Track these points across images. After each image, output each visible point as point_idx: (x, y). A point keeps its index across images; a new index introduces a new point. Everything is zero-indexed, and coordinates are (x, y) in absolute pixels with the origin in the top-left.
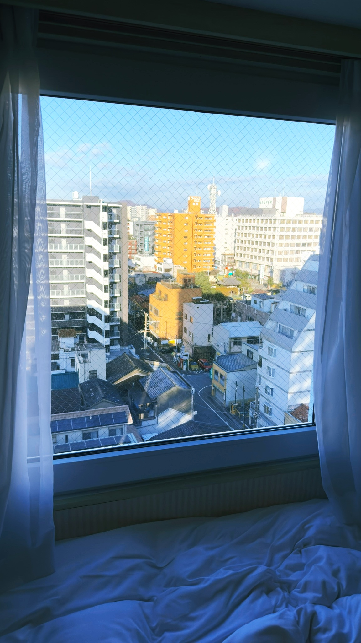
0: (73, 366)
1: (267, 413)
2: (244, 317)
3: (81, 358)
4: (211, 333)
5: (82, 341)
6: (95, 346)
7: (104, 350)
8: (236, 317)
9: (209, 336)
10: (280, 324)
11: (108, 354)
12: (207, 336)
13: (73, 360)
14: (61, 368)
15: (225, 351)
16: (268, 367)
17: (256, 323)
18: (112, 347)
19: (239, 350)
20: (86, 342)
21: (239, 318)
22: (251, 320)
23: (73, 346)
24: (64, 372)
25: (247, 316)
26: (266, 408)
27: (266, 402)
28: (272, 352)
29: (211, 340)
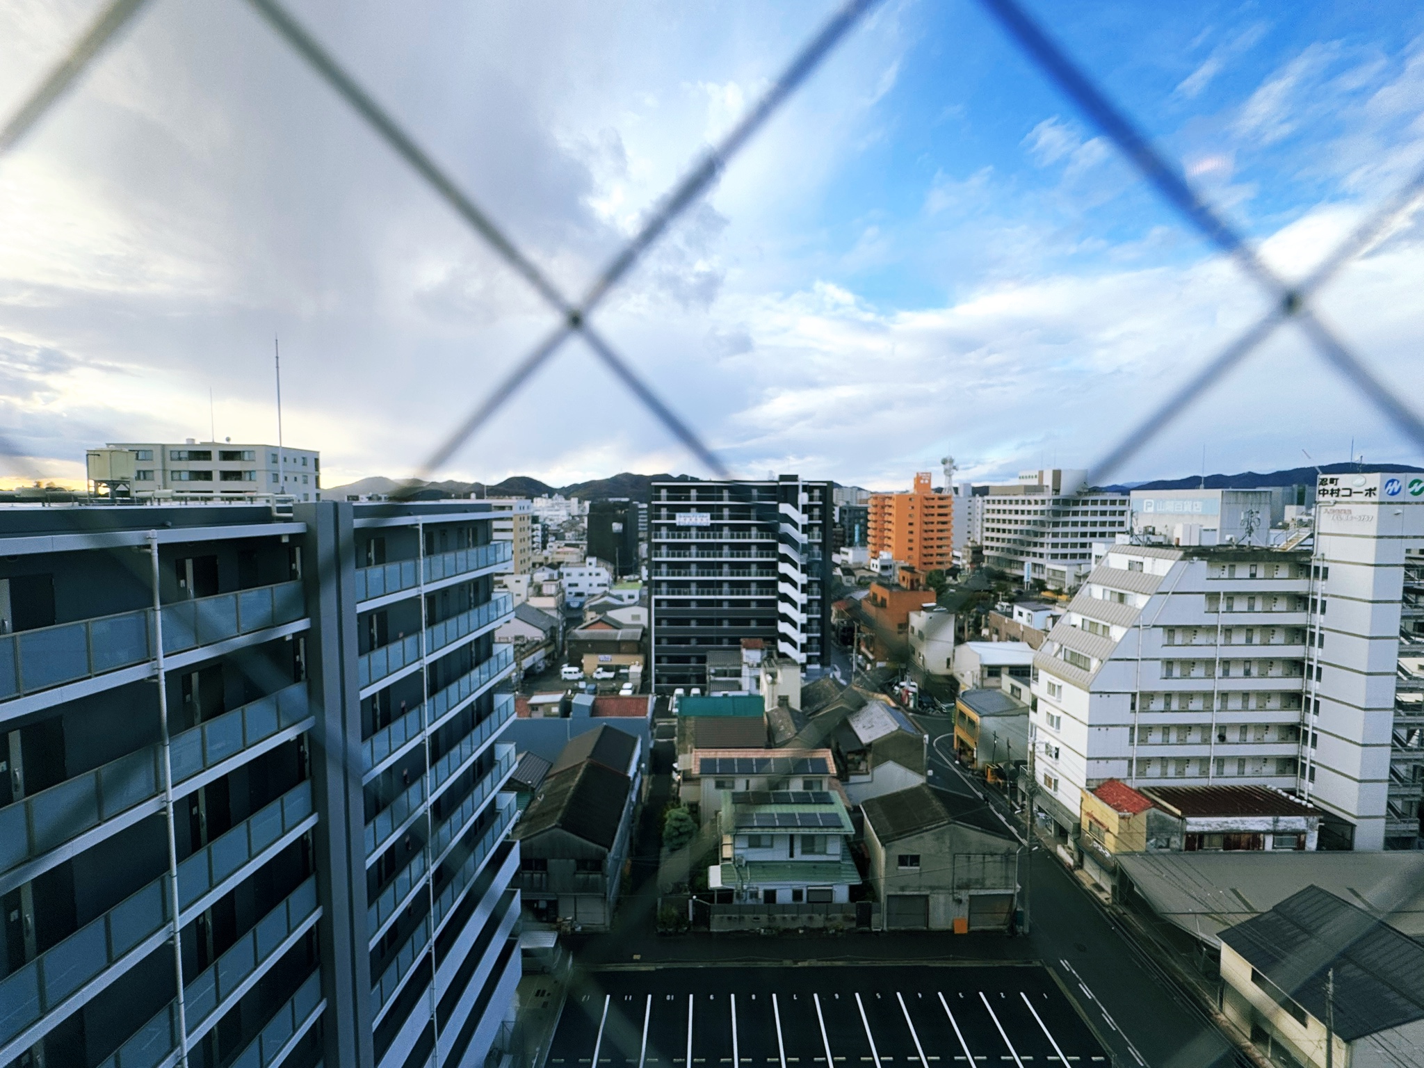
0: (758, 687)
1: (1050, 787)
2: (1004, 636)
3: (770, 678)
4: (951, 657)
5: (770, 656)
6: (787, 663)
7: (798, 670)
8: (991, 634)
9: (948, 660)
10: (1067, 647)
11: (804, 675)
12: (946, 660)
13: (758, 680)
14: (744, 687)
15: (974, 684)
16: (1048, 713)
17: (1023, 646)
18: (809, 667)
19: (997, 685)
20: (776, 657)
21: (995, 637)
22: (1015, 639)
23: (759, 661)
24: (746, 694)
25: (1007, 634)
26: (1048, 780)
27: (1046, 769)
28: (1054, 690)
29: (951, 666)
